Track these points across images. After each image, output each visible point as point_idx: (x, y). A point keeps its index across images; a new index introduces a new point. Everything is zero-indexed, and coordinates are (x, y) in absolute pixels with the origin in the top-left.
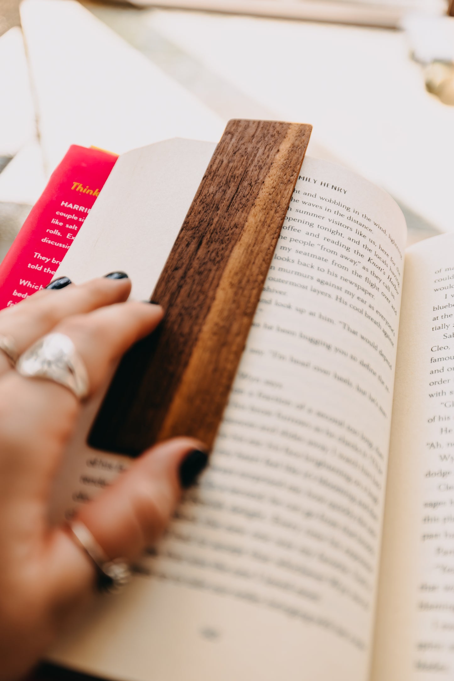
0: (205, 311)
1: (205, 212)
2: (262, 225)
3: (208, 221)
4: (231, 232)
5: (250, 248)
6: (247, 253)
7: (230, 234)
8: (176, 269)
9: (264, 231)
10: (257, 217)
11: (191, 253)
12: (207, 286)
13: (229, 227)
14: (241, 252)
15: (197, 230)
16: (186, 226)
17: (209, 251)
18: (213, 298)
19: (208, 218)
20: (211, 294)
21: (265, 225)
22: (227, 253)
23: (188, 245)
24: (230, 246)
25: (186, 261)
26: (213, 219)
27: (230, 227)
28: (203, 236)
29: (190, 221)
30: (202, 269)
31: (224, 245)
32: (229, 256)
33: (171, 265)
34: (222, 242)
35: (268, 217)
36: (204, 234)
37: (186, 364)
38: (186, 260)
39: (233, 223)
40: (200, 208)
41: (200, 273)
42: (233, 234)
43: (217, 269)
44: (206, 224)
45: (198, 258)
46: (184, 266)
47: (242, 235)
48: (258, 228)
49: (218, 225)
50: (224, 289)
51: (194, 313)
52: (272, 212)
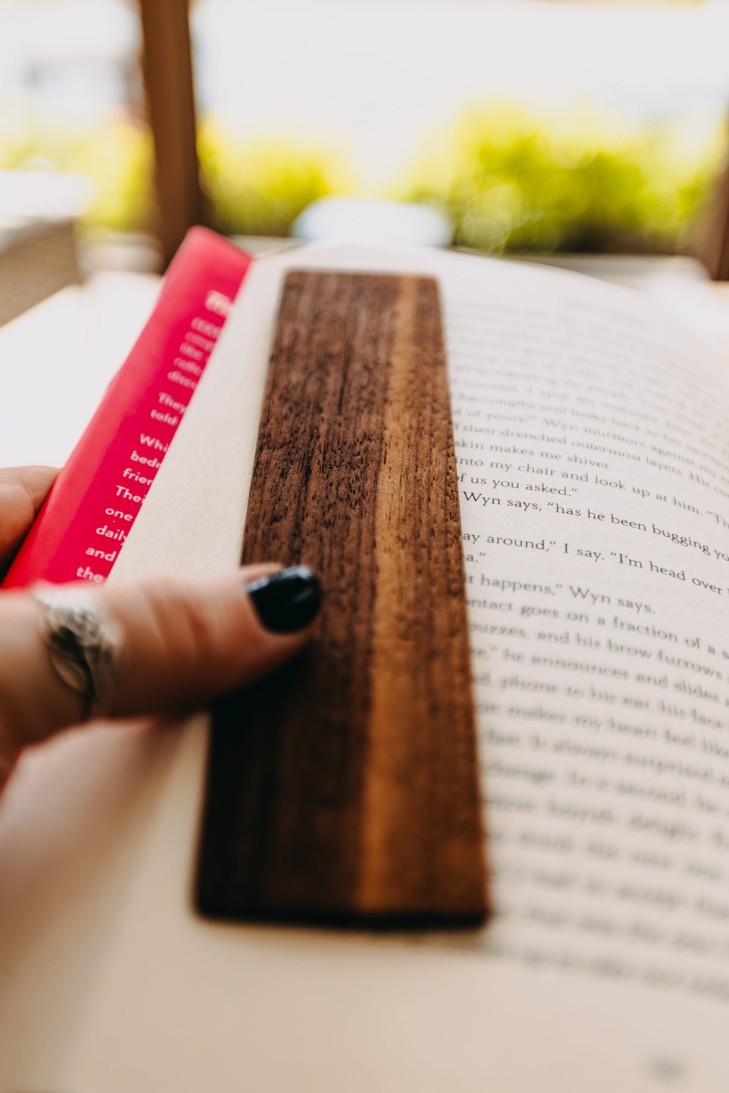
0: (365, 593)
1: (297, 415)
2: (417, 433)
3: (308, 430)
4: (362, 447)
5: (411, 475)
6: (408, 482)
7: (362, 452)
8: (275, 519)
9: (425, 442)
10: (401, 421)
11: (295, 488)
12: (351, 546)
13: (356, 441)
14: (397, 482)
15: (293, 447)
16: (265, 442)
17: (331, 484)
18: (374, 569)
19: (308, 426)
20: (365, 560)
21: (423, 433)
22: (369, 485)
23: (283, 475)
24: (370, 472)
25: (291, 504)
26: (317, 428)
27: (358, 440)
28: (310, 458)
29: (272, 433)
30: (328, 516)
31: (358, 472)
32: (375, 491)
33: (262, 512)
34: (351, 466)
35: (424, 420)
36: (308, 454)
37: (367, 704)
38: (289, 502)
39: (359, 433)
40: (285, 410)
41: (329, 524)
42: (366, 450)
43: (361, 515)
44: (307, 437)
45: (314, 498)
46: (290, 514)
47: (386, 452)
48: (412, 439)
49: (331, 438)
50: (388, 550)
51: (345, 599)
52: (427, 412)
